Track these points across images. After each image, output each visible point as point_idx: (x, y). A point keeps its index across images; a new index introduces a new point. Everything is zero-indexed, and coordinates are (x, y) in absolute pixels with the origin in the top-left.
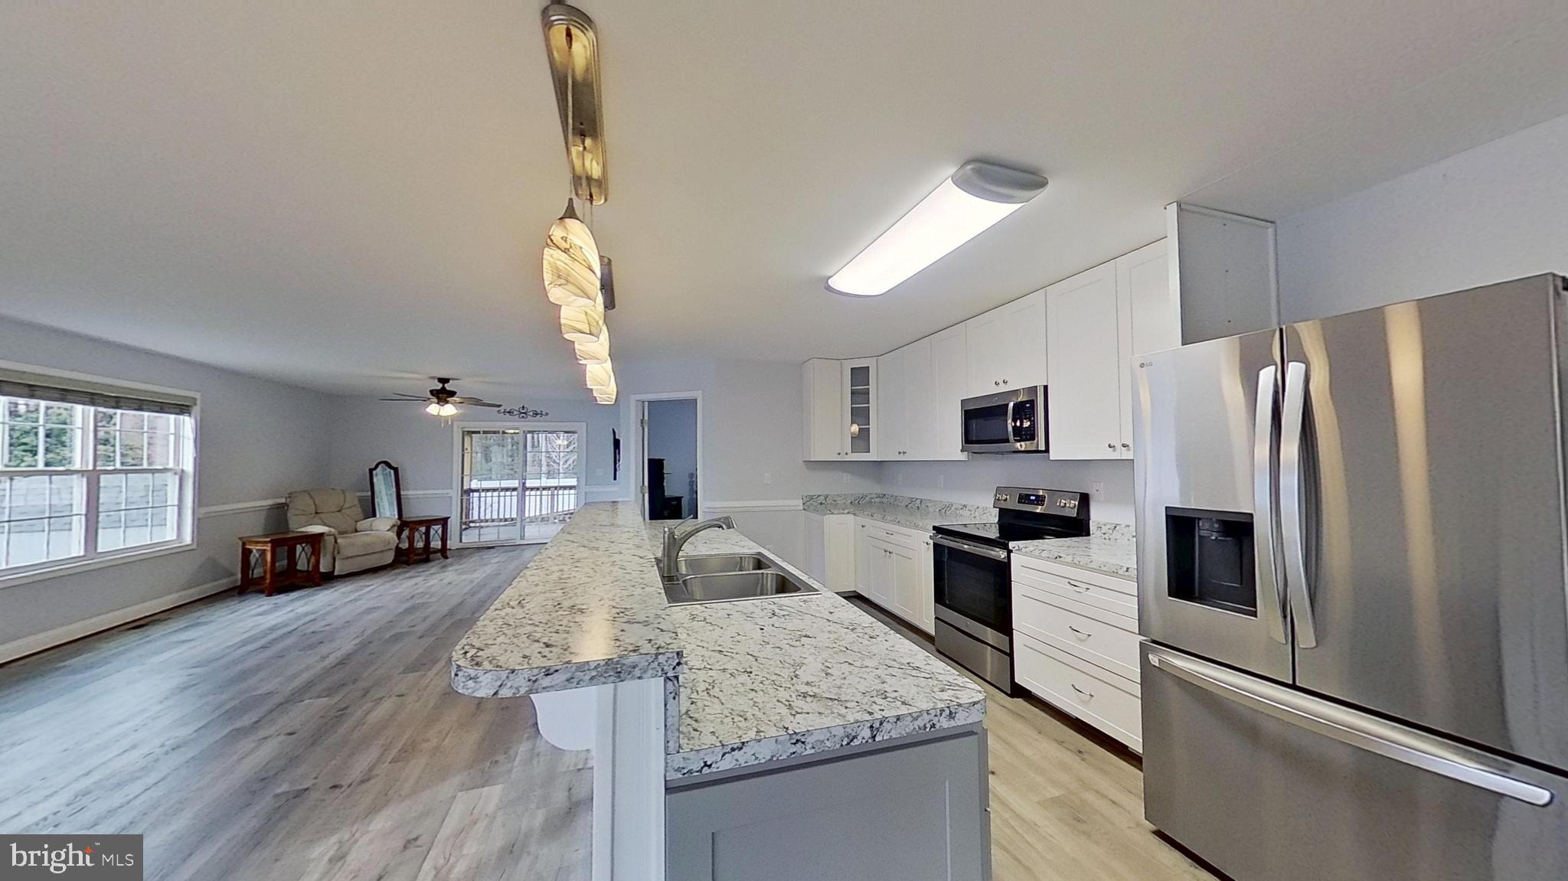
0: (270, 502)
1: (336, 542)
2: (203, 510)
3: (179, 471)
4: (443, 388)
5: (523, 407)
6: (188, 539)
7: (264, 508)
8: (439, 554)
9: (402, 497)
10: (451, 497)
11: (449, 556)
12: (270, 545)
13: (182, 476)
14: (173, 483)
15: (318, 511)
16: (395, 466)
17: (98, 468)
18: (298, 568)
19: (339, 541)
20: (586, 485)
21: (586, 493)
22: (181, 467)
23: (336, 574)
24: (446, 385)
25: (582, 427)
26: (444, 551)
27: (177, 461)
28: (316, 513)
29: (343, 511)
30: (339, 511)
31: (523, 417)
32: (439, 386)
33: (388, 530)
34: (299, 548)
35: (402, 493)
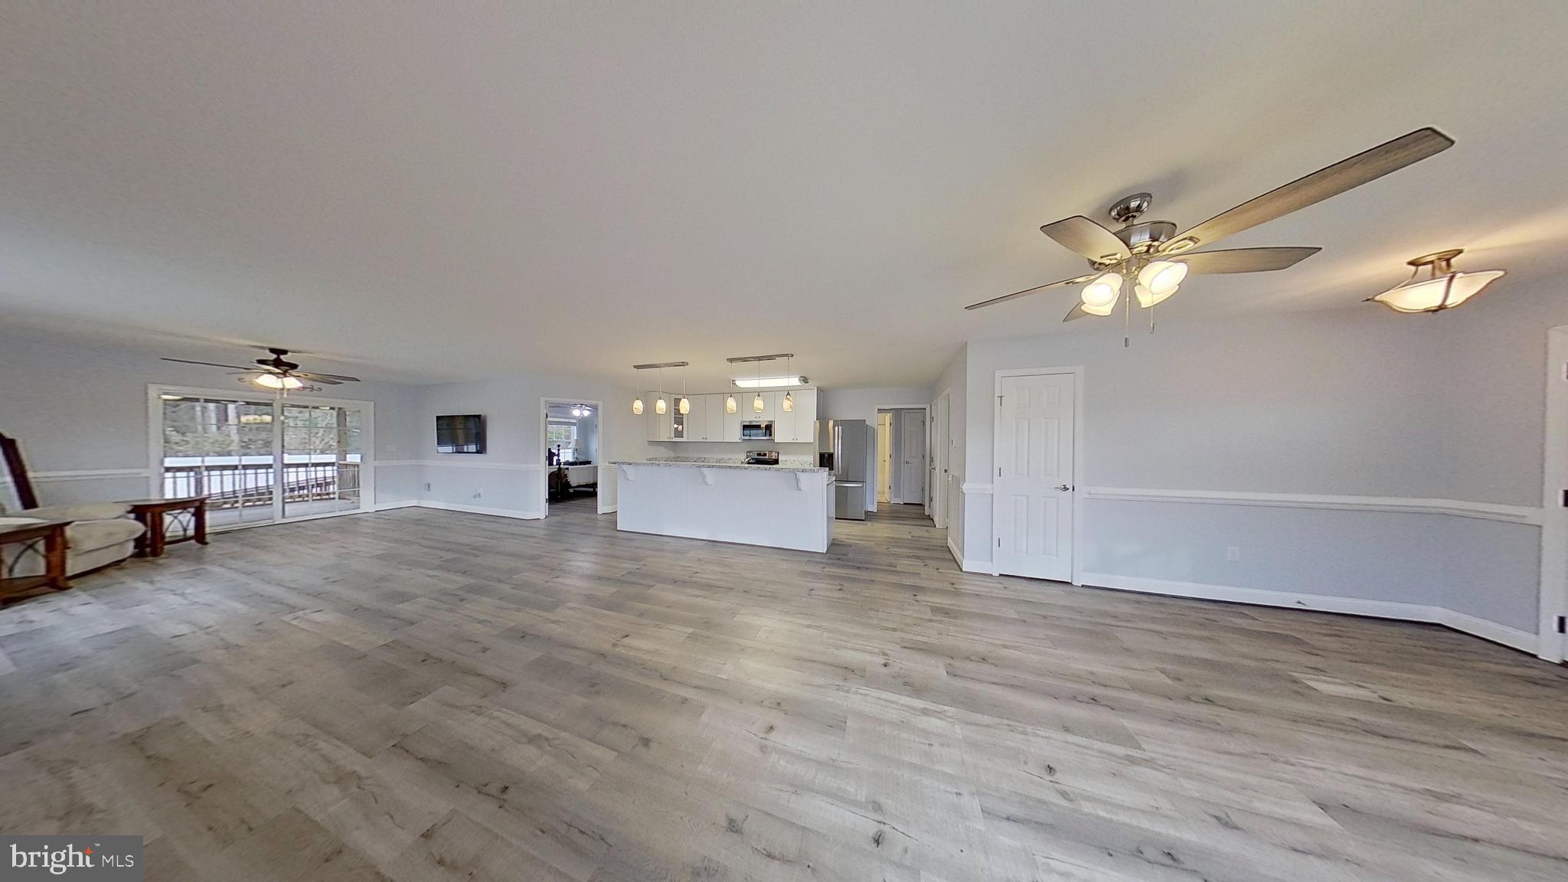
4: (278, 359)
8: (193, 541)
10: (147, 477)
11: (208, 542)
20: (375, 460)
21: (375, 467)
26: (201, 537)
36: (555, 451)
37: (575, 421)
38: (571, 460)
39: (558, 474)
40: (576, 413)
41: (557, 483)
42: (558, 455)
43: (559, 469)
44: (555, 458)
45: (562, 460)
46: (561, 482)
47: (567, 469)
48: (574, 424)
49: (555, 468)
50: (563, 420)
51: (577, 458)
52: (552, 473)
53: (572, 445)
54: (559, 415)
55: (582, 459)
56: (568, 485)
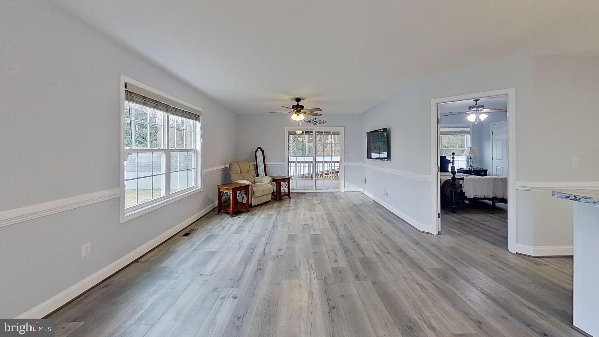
0: (223, 167)
1: (252, 189)
2: (205, 171)
3: (196, 151)
4: (298, 104)
5: (315, 118)
6: (200, 186)
7: (221, 170)
8: (287, 196)
9: (266, 165)
10: (285, 166)
11: (291, 197)
12: (231, 191)
13: (196, 152)
14: (194, 156)
15: (241, 172)
16: (263, 150)
17: (170, 148)
18: (238, 201)
19: (253, 189)
20: (345, 162)
21: (345, 166)
22: (196, 149)
23: (252, 205)
24: (299, 103)
25: (341, 130)
26: (289, 194)
27: (195, 145)
28: (240, 173)
29: (249, 172)
30: (248, 172)
31: (315, 124)
32: (296, 103)
33: (269, 183)
34: (238, 192)
35: (266, 163)
36: (449, 158)
37: (469, 129)
38: (465, 167)
39: (452, 183)
40: (471, 118)
41: (452, 192)
42: (453, 163)
43: (454, 178)
44: (450, 165)
45: (457, 167)
46: (456, 192)
47: (462, 179)
48: (467, 132)
49: (448, 176)
50: (457, 129)
51: (471, 166)
52: (446, 182)
53: (467, 152)
54: (452, 125)
55: (476, 166)
56: (462, 194)
